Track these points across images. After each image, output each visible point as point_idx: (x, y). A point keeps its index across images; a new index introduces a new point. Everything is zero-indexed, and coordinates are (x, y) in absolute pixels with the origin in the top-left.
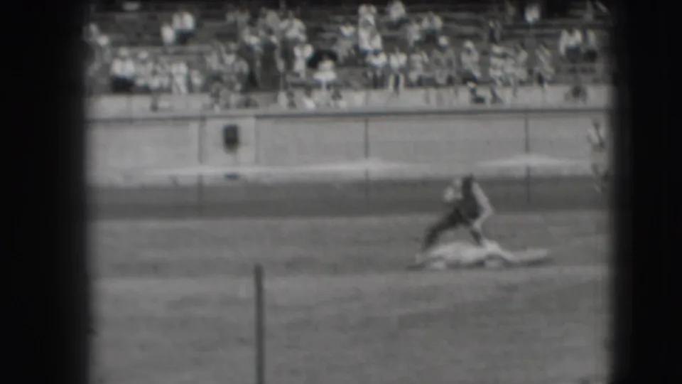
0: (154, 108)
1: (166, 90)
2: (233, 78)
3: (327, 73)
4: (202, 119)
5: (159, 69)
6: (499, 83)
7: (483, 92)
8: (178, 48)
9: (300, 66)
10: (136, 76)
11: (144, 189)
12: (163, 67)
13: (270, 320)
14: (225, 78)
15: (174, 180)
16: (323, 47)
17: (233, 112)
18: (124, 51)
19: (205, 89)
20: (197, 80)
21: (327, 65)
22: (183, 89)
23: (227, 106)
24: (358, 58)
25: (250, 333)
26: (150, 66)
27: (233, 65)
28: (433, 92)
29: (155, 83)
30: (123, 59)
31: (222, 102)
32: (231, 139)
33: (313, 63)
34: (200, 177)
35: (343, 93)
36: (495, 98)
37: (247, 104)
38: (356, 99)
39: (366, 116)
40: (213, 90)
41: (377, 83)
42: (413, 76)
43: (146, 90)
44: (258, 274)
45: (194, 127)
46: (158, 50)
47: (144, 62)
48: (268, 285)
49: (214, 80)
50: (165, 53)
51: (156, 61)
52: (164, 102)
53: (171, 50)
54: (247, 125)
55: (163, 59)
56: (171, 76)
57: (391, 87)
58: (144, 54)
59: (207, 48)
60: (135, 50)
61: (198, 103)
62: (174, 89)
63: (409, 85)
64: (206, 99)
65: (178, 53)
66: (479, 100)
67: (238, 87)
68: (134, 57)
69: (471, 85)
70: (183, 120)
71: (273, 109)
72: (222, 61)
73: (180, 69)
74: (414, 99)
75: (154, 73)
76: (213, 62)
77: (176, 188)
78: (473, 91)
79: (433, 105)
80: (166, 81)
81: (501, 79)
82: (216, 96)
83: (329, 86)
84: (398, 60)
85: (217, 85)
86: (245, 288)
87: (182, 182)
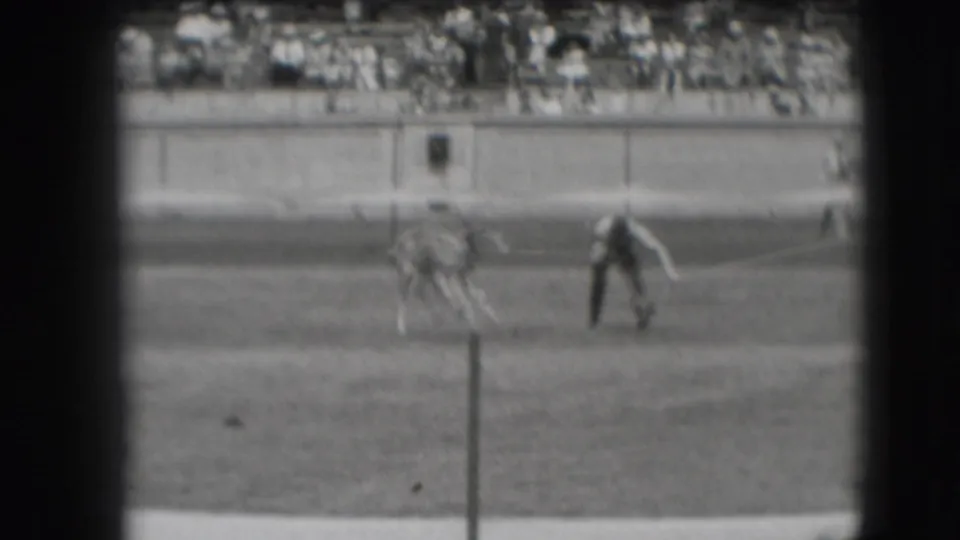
0: (331, 108)
1: (341, 84)
2: (444, 70)
3: (575, 66)
4: (399, 125)
5: (338, 54)
6: (810, 86)
7: (788, 98)
8: (366, 26)
9: (537, 55)
10: (304, 64)
11: (312, 223)
12: (344, 52)
13: (488, 411)
14: (432, 69)
15: (357, 210)
16: (572, 30)
17: (443, 116)
18: (289, 29)
19: (403, 83)
20: (392, 71)
21: (577, 55)
22: (372, 83)
23: (434, 108)
24: (617, 47)
25: (460, 428)
26: (326, 50)
27: (443, 53)
29: (332, 73)
30: (288, 39)
31: (426, 102)
32: (438, 153)
33: (556, 51)
34: (394, 208)
35: (598, 94)
38: (615, 103)
39: (627, 126)
40: (415, 86)
41: (644, 81)
42: (695, 72)
43: (320, 83)
44: (474, 343)
45: (386, 135)
46: (337, 28)
47: (317, 44)
48: (487, 362)
49: (414, 72)
50: (349, 33)
51: (335, 45)
52: (344, 101)
53: (356, 28)
54: (462, 136)
55: (344, 41)
56: (355, 66)
57: (663, 88)
58: (318, 34)
59: (408, 26)
60: (305, 27)
61: (391, 103)
62: (359, 84)
63: (689, 85)
64: (405, 96)
65: (365, 33)
66: (783, 110)
67: (450, 82)
68: (303, 37)
69: (773, 88)
70: (371, 125)
71: (498, 113)
72: (428, 46)
73: (365, 56)
74: (694, 104)
75: (332, 60)
76: (415, 48)
77: (359, 222)
78: (774, 97)
80: (348, 72)
81: (813, 81)
82: (418, 93)
83: (578, 83)
84: (674, 51)
85: (422, 78)
86: (455, 363)
87: (367, 214)
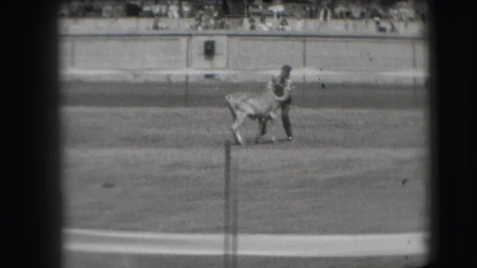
0: (156, 27)
1: (164, 15)
2: (212, 8)
3: (278, 7)
4: (190, 36)
6: (395, 18)
7: (384, 24)
11: (147, 85)
15: (168, 77)
17: (211, 31)
19: (191, 15)
20: (186, 9)
22: (176, 15)
23: (206, 28)
28: (350, 22)
29: (157, 10)
31: (203, 24)
32: (209, 50)
34: (187, 77)
35: (289, 21)
36: (393, 29)
37: (222, 26)
38: (298, 25)
39: (303, 37)
40: (198, 15)
41: (312, 14)
42: (338, 11)
44: (228, 146)
45: (184, 40)
48: (233, 154)
52: (162, 24)
54: (221, 42)
57: (322, 18)
61: (186, 25)
62: (170, 14)
63: (335, 17)
64: (192, 22)
66: (382, 30)
67: (215, 14)
69: (377, 19)
70: (175, 36)
71: (238, 30)
74: (337, 27)
77: (169, 84)
78: (377, 23)
79: (351, 31)
80: (164, 9)
81: (397, 15)
82: (199, 19)
83: (279, 16)
85: (201, 12)
86: (217, 156)
87: (174, 80)
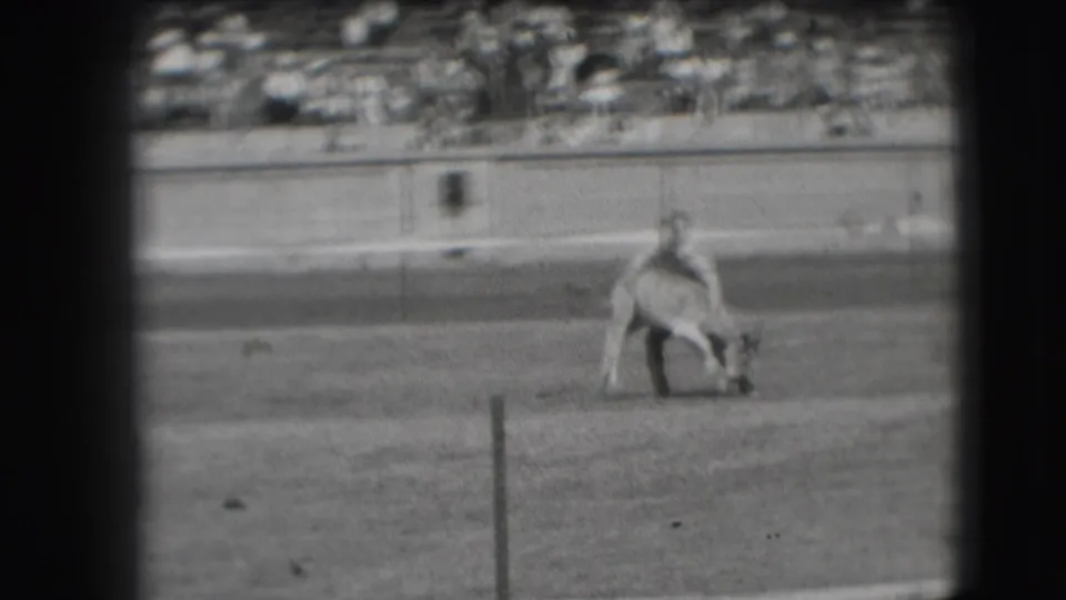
0: (332, 147)
1: (348, 119)
2: (454, 99)
4: (408, 163)
6: (866, 104)
7: (843, 118)
8: (370, 52)
9: (561, 78)
10: (301, 98)
11: (315, 277)
13: (515, 483)
14: (440, 99)
15: (363, 260)
16: (602, 50)
17: (452, 152)
18: (286, 58)
19: (410, 116)
20: (399, 102)
22: (375, 117)
23: (446, 144)
24: (650, 68)
25: (487, 503)
26: (324, 80)
27: (456, 77)
29: (334, 106)
30: (283, 70)
31: (437, 137)
32: (455, 194)
33: (584, 72)
34: (405, 255)
37: (477, 139)
38: (650, 130)
39: (663, 157)
40: (424, 119)
43: (318, 119)
44: (498, 408)
45: (394, 176)
46: (338, 56)
47: (318, 73)
48: (510, 427)
49: (425, 103)
50: (350, 60)
51: (334, 75)
52: (348, 138)
53: (358, 54)
54: (481, 173)
56: (355, 97)
58: (318, 62)
59: (415, 51)
60: (303, 55)
62: (360, 117)
64: (412, 132)
65: (369, 60)
66: (839, 131)
67: (464, 113)
68: (301, 67)
69: (826, 108)
70: (379, 164)
71: (513, 148)
73: (372, 84)
74: (740, 129)
75: (330, 93)
76: (425, 74)
77: (363, 273)
78: (828, 117)
80: (346, 105)
81: (868, 99)
82: (428, 125)
85: (430, 110)
86: (476, 432)
87: (375, 264)
